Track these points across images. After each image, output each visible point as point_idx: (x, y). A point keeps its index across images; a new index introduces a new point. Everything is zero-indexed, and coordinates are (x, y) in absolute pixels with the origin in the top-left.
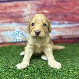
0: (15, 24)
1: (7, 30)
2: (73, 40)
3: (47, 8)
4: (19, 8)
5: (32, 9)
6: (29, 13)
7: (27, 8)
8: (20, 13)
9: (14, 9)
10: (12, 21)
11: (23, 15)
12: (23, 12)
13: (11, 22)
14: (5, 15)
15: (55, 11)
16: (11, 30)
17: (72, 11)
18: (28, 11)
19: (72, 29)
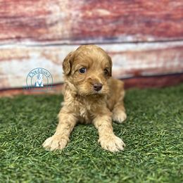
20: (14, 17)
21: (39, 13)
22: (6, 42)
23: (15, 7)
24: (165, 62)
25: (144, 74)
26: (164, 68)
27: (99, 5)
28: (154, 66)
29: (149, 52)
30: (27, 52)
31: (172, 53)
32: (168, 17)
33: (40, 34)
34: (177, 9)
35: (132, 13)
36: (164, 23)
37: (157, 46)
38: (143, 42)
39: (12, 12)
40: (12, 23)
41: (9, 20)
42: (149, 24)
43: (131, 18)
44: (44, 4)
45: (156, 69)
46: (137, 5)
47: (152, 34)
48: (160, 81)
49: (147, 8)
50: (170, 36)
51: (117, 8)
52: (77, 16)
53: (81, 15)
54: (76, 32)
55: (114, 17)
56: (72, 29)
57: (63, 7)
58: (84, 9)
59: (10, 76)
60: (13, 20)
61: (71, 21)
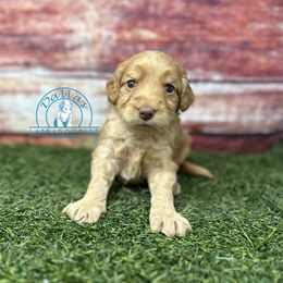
0: (40, 71)
1: (14, 92)
2: (239, 143)
3: (151, 22)
4: (58, 18)
5: (99, 24)
6: (90, 35)
7: (83, 19)
8: (59, 36)
9: (39, 20)
10: (33, 60)
11: (68, 44)
12: (70, 32)
13: (27, 65)
14: (9, 41)
15: (178, 34)
16: (28, 93)
17: (239, 39)
18: (88, 29)
19: (238, 101)
20: (24, 35)
21: (56, 31)
23: (26, 23)
24: (240, 115)
25: (207, 130)
26: (238, 124)
27: (140, 23)
28: (221, 118)
29: (215, 96)
30: (38, 84)
31: (252, 101)
32: (245, 46)
33: (56, 61)
34: (259, 33)
35: (190, 37)
36: (238, 54)
37: (227, 88)
38: (206, 81)
39: (21, 28)
40: (21, 43)
41: (17, 39)
42: (215, 54)
43: (188, 45)
44: (64, 19)
45: (225, 124)
46: (197, 26)
47: (219, 69)
48: (232, 144)
49: (213, 31)
50: (247, 75)
51: (169, 30)
52: (109, 38)
53: (115, 36)
54: (106, 60)
55: (162, 43)
56: (102, 56)
57: (91, 25)
58: (119, 29)
59: (12, 116)
60: (22, 39)
61: (100, 46)
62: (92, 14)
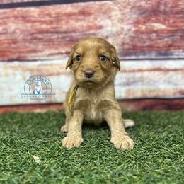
20: (66, 32)
21: (90, 28)
22: (56, 57)
23: (67, 22)
39: (64, 27)
40: (63, 38)
41: (60, 36)
44: (95, 19)
52: (130, 30)
53: (133, 29)
54: (126, 47)
56: (123, 44)
57: (115, 22)
58: (137, 23)
59: (57, 91)
60: (64, 35)
61: (122, 36)
62: (116, 13)
